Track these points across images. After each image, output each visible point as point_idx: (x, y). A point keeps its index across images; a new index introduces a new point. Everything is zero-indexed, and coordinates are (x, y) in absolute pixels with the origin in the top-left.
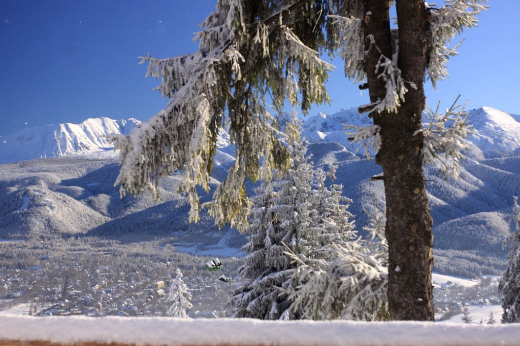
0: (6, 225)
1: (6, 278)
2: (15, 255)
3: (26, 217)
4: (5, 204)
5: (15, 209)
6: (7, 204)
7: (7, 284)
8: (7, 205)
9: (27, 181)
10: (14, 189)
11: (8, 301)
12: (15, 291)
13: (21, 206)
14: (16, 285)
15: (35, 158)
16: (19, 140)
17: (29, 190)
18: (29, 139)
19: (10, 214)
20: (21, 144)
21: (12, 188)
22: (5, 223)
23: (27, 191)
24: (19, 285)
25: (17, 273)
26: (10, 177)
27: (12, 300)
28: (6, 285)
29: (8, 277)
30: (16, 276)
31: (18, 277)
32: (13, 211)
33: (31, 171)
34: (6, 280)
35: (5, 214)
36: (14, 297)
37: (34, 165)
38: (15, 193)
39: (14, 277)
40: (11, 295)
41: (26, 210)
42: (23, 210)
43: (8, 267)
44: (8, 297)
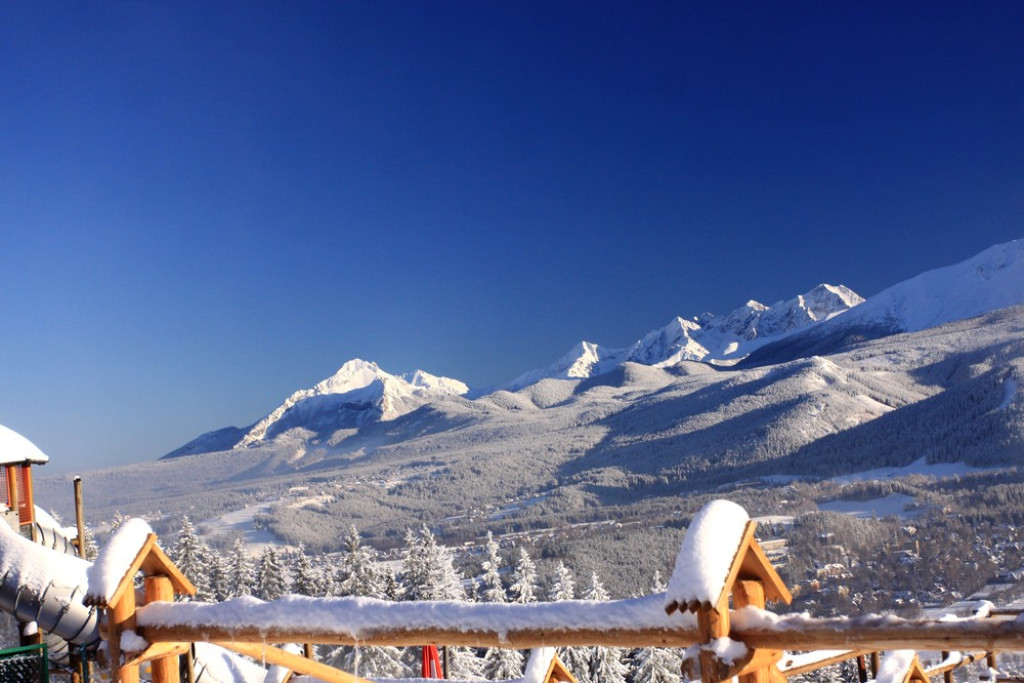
0: (978, 438)
1: (990, 542)
2: (1002, 497)
3: (1015, 421)
4: (972, 398)
5: (992, 408)
6: (976, 397)
7: (996, 555)
8: (976, 400)
9: (1007, 350)
10: (984, 368)
11: (1001, 588)
12: (1014, 570)
13: (1003, 398)
14: (1014, 557)
15: (1017, 303)
16: (982, 270)
17: (1016, 367)
18: (1003, 266)
19: (983, 417)
20: (987, 279)
21: (978, 366)
22: (976, 435)
23: (1012, 368)
24: (1019, 556)
25: (1013, 533)
26: (974, 345)
27: (1009, 586)
28: (993, 557)
29: (995, 542)
30: (1011, 539)
31: (1015, 540)
32: (988, 410)
33: (1015, 330)
34: (992, 547)
35: (974, 417)
36: (1013, 581)
37: (1017, 317)
38: (987, 375)
39: (1008, 541)
40: (1006, 576)
41: (1013, 406)
42: (1008, 408)
43: (991, 520)
44: (1002, 580)
